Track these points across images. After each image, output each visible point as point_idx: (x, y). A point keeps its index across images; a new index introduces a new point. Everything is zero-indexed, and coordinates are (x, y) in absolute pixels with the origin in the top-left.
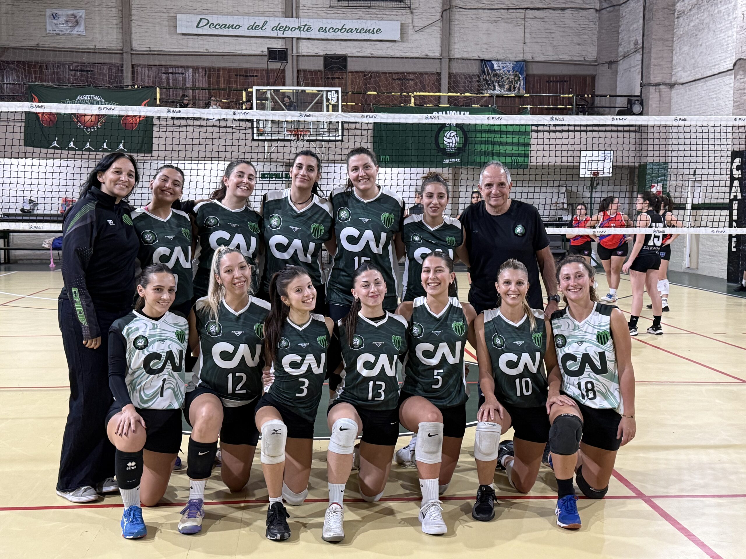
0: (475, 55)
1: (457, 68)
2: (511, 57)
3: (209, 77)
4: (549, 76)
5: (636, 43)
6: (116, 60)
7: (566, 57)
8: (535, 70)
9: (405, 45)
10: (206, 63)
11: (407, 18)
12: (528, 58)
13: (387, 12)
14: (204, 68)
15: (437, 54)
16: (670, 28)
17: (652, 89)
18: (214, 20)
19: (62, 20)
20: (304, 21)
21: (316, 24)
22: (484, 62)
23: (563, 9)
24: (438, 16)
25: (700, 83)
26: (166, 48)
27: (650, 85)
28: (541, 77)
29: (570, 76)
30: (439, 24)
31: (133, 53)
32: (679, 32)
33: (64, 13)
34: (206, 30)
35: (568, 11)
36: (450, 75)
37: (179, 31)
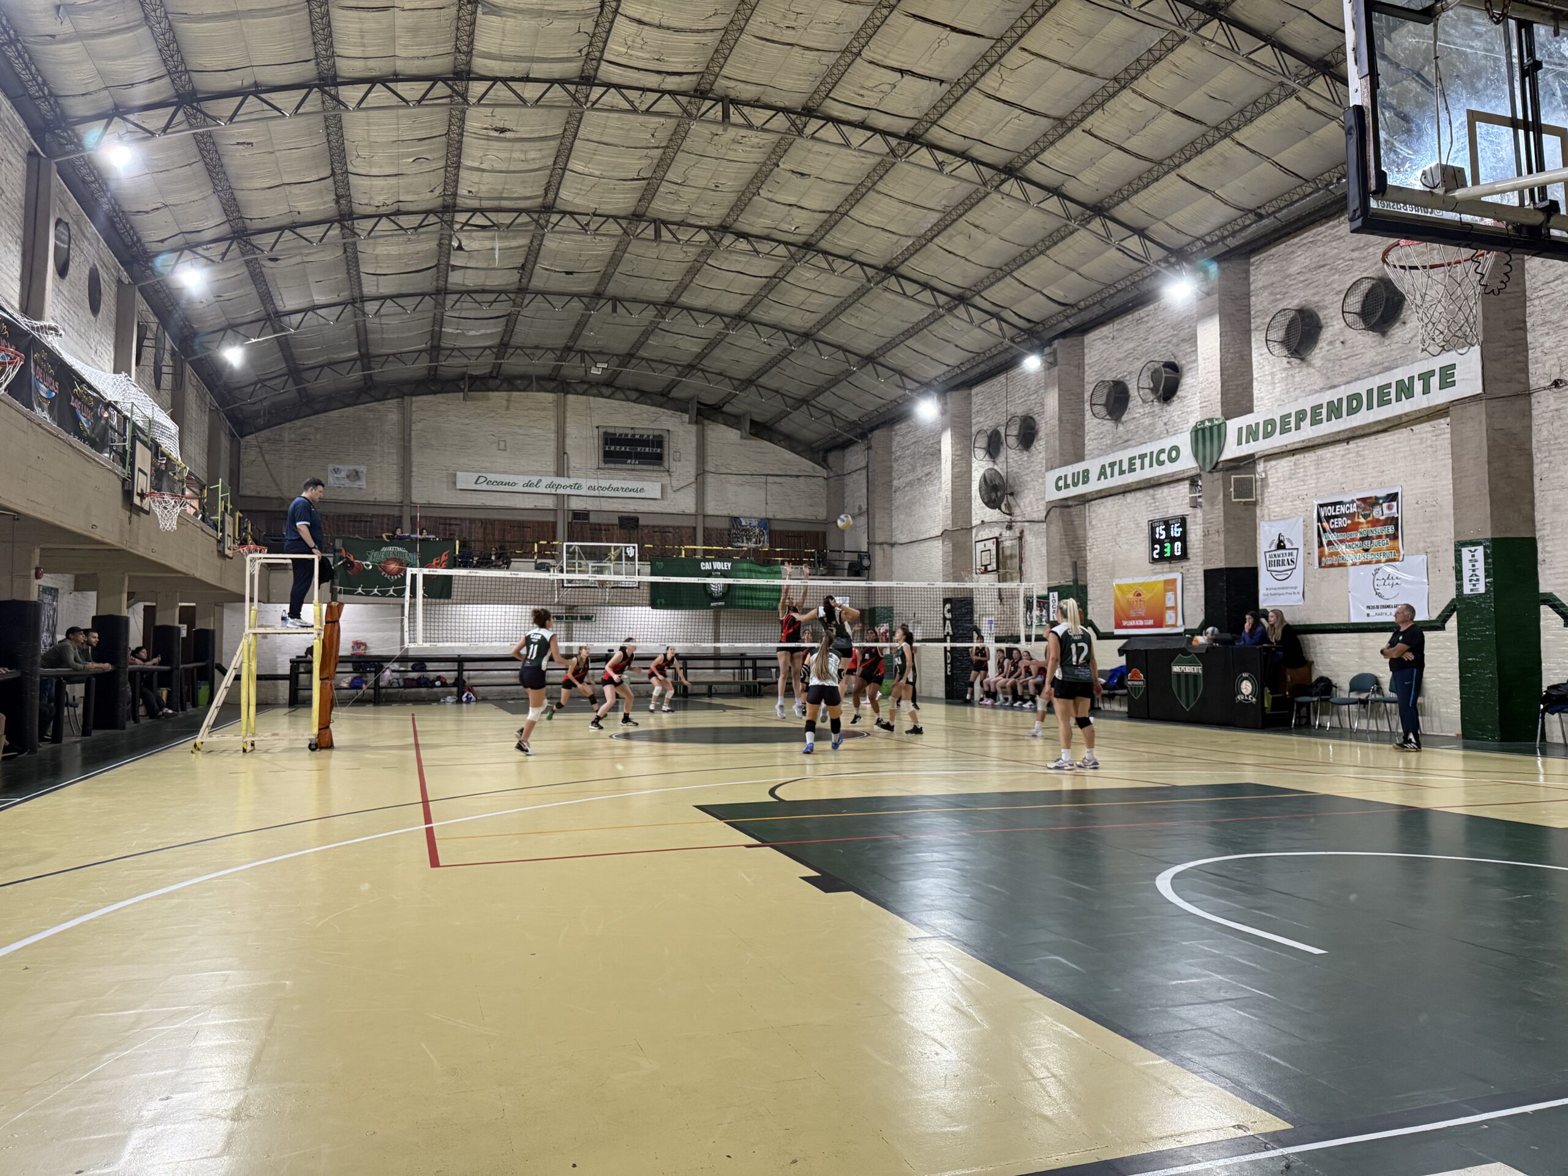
0: (725, 513)
1: (710, 523)
2: (756, 515)
3: (485, 529)
4: (788, 532)
5: (860, 508)
6: (395, 512)
7: (801, 516)
8: (776, 527)
9: (665, 503)
10: (482, 515)
11: (666, 480)
12: (770, 516)
13: (647, 474)
14: (481, 521)
15: (692, 510)
16: (890, 500)
17: (877, 547)
18: (492, 477)
19: (343, 474)
20: (572, 481)
21: (585, 483)
22: (735, 520)
23: (798, 476)
24: (693, 479)
25: (915, 545)
26: (444, 501)
27: (875, 543)
28: (781, 532)
29: (805, 532)
30: (694, 486)
31: (413, 506)
32: (896, 503)
33: (346, 469)
34: (484, 487)
35: (802, 479)
36: (705, 529)
37: (459, 486)
